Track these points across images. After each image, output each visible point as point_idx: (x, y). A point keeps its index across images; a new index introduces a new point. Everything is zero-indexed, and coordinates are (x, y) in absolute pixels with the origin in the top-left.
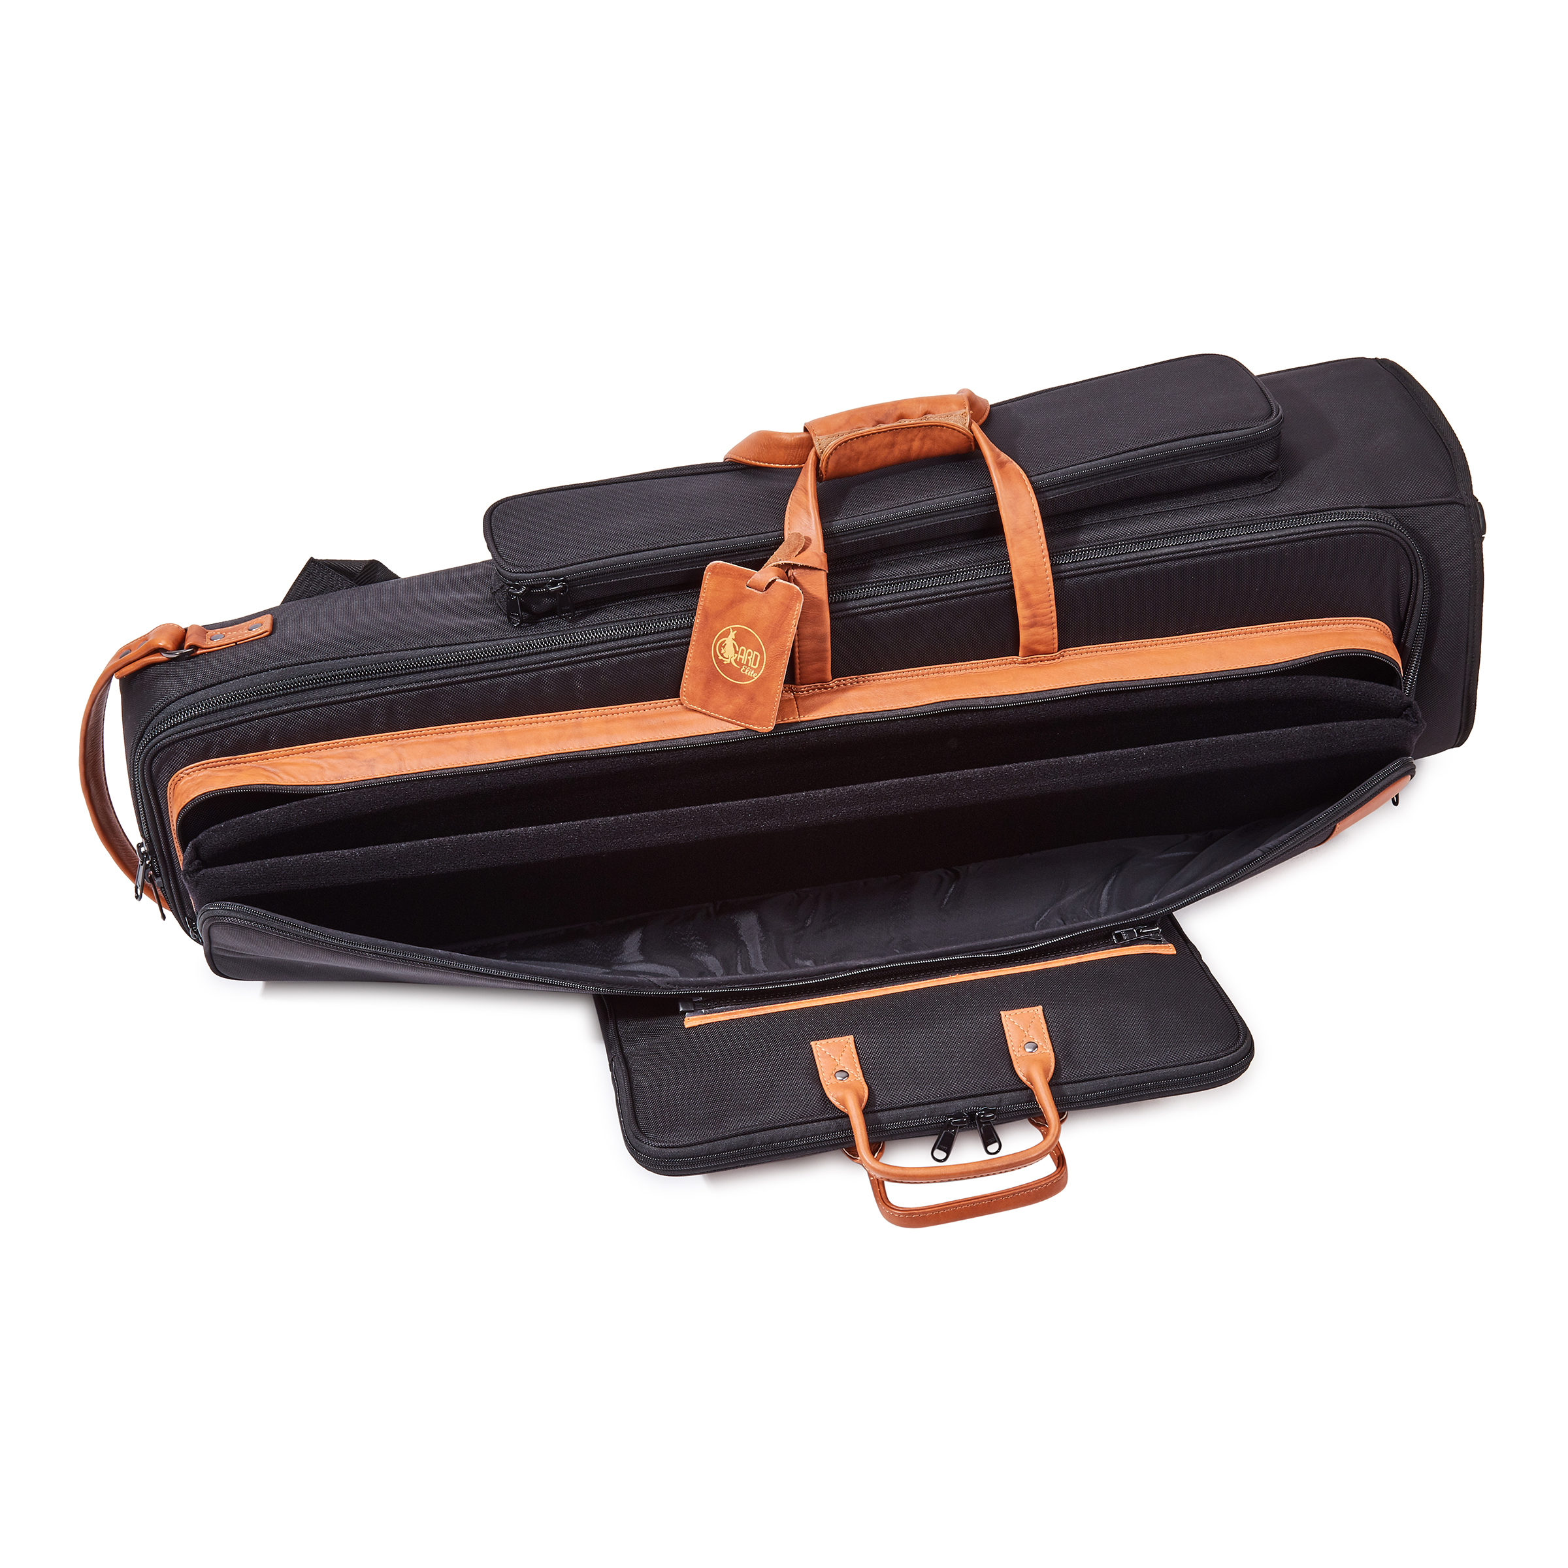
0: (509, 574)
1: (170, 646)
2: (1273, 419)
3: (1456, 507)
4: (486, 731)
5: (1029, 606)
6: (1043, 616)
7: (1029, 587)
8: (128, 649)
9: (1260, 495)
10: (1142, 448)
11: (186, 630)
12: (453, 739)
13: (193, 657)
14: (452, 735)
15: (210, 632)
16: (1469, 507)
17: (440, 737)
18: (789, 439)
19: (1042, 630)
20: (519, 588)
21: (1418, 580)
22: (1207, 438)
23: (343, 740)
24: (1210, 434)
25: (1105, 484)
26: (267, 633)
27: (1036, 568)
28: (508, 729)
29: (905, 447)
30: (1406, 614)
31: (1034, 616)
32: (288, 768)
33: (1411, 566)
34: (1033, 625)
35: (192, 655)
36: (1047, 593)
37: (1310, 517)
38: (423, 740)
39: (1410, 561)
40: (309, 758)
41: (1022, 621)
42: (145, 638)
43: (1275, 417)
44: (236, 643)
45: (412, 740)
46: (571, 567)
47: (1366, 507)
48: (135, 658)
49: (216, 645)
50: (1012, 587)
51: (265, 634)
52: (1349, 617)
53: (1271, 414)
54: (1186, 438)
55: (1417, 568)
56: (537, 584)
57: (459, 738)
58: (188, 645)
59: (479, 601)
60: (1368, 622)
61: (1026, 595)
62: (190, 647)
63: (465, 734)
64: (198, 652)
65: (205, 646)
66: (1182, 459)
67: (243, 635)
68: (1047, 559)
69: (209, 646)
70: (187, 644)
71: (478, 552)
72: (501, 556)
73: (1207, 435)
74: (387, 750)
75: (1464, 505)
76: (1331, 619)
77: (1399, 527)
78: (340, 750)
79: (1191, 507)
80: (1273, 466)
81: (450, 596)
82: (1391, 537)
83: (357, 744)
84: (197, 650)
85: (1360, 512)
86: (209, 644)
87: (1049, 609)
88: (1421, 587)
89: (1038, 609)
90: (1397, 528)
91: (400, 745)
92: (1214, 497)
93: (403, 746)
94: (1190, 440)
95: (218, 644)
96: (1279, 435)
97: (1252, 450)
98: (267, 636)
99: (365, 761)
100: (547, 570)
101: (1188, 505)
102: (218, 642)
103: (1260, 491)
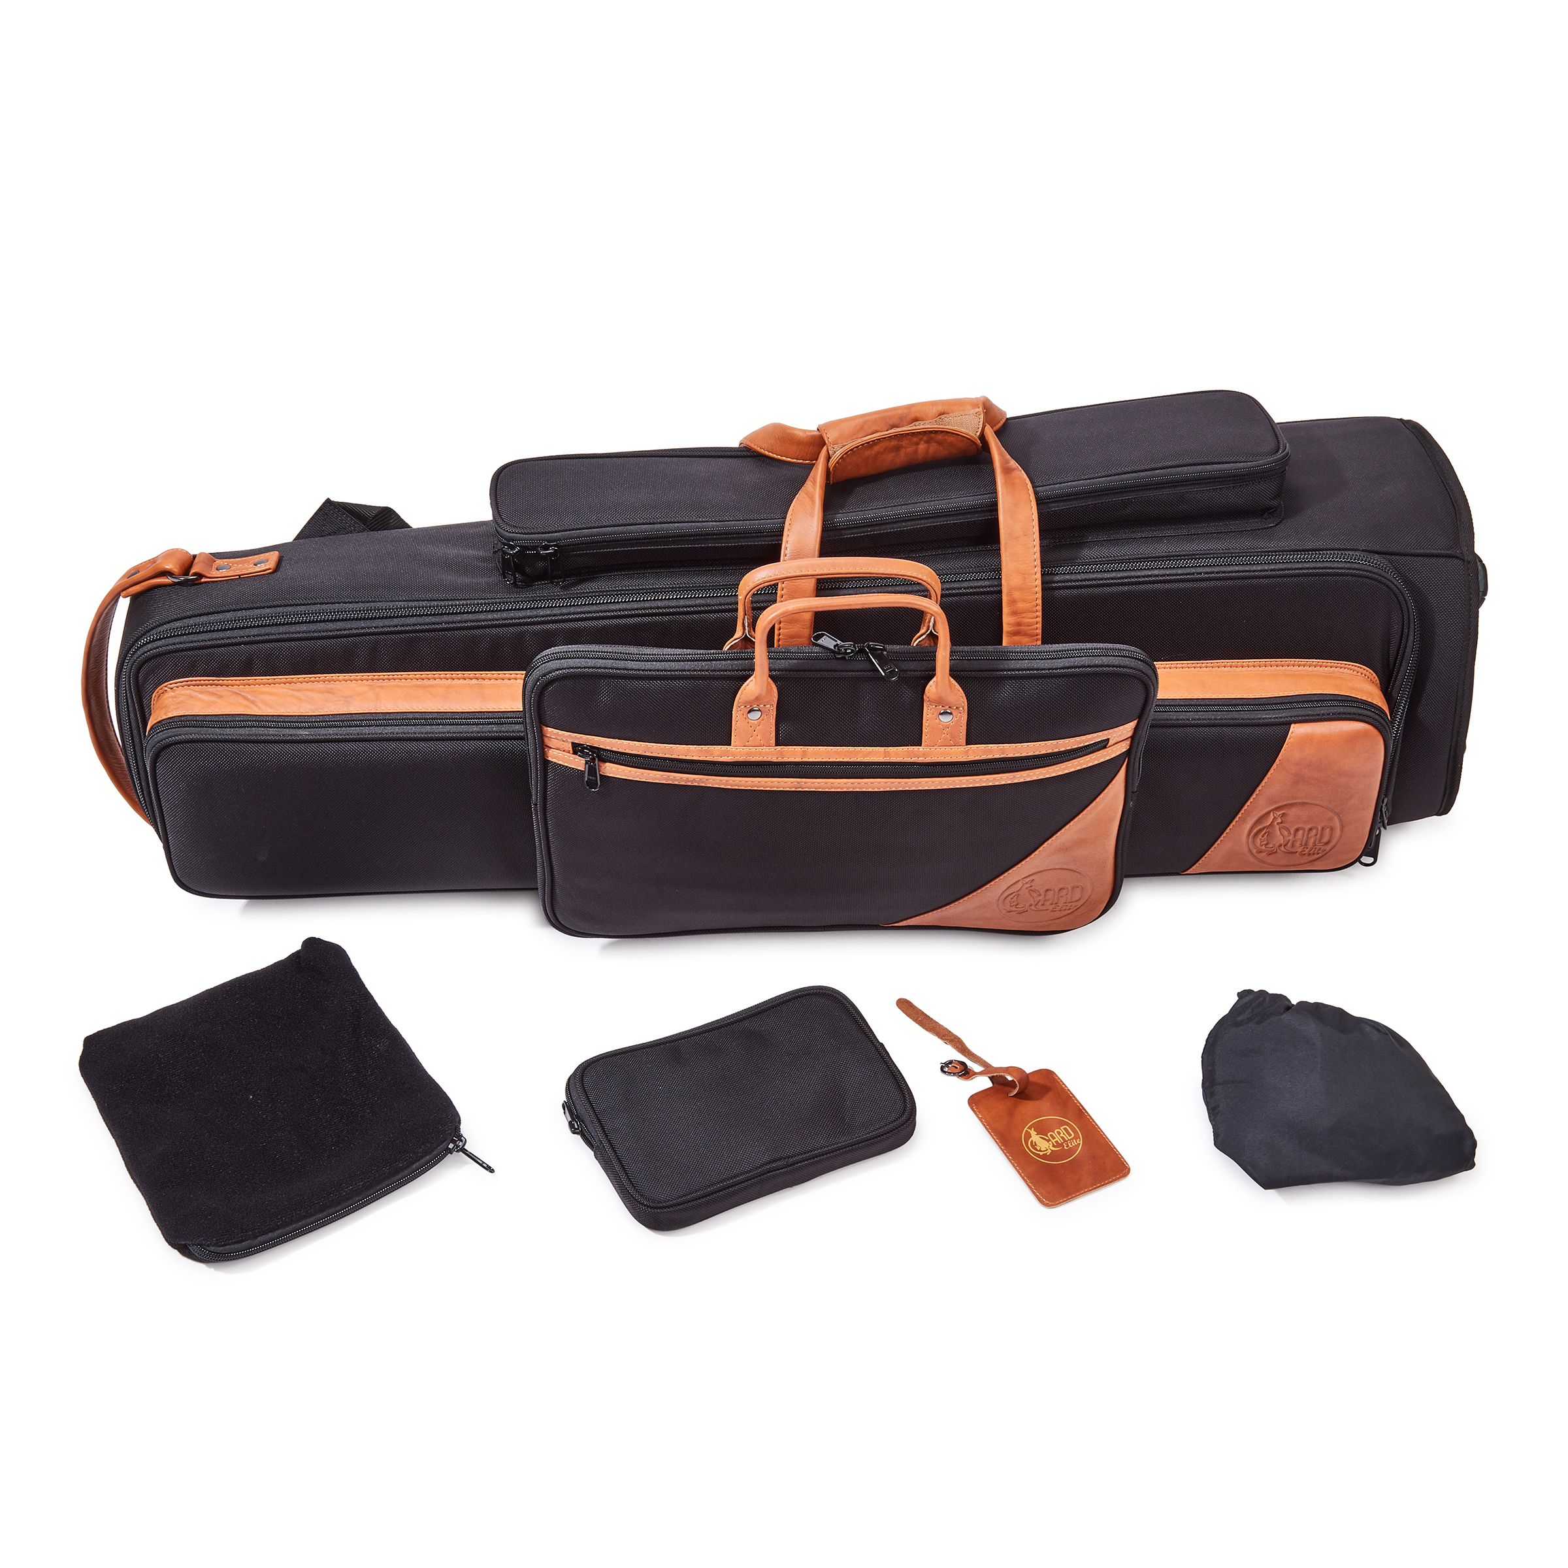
0: (507, 534)
1: (176, 570)
2: (1279, 455)
3: (1455, 561)
4: (464, 682)
5: (1014, 613)
6: (1028, 626)
7: (1017, 595)
8: (136, 570)
9: (1258, 529)
10: (1142, 471)
11: (195, 557)
12: (431, 686)
13: (197, 584)
14: (432, 682)
15: (218, 562)
16: (1469, 562)
17: (420, 682)
18: (801, 434)
19: (1025, 640)
20: (512, 548)
21: (1409, 631)
22: (1209, 467)
23: (325, 675)
24: (1213, 464)
25: (1102, 503)
26: (270, 571)
27: (1026, 576)
28: (487, 682)
29: (909, 450)
30: (1394, 666)
31: (1019, 624)
32: (267, 698)
33: (1403, 616)
34: (1016, 633)
35: (197, 582)
36: (1034, 603)
37: (1305, 554)
38: (402, 684)
39: (1402, 612)
40: (289, 689)
41: (1005, 628)
42: (154, 561)
43: (1282, 452)
44: (239, 576)
45: (392, 683)
46: (566, 533)
47: (1363, 551)
48: (141, 579)
49: (220, 576)
50: (1000, 592)
51: (268, 571)
52: (1337, 660)
53: (1278, 451)
54: (1188, 466)
55: (1409, 619)
56: (531, 546)
57: (437, 686)
58: (194, 573)
59: (478, 558)
60: (1356, 668)
61: (1013, 602)
62: (195, 574)
63: (444, 682)
64: (203, 580)
65: (209, 575)
66: (1182, 485)
67: (247, 569)
68: (1038, 569)
69: (213, 576)
70: (193, 571)
71: (483, 512)
72: (500, 515)
73: (1209, 464)
74: (365, 689)
75: (1464, 560)
76: (1318, 660)
77: (1394, 574)
78: (321, 685)
79: (1188, 535)
80: (1275, 503)
81: (452, 552)
82: (1385, 584)
83: (338, 680)
84: (202, 579)
85: (1356, 555)
86: (215, 573)
87: (1035, 621)
88: (1411, 638)
89: (1023, 618)
90: (1391, 575)
91: (380, 686)
92: (1212, 527)
93: (382, 687)
94: (1192, 467)
95: (223, 575)
96: (1283, 472)
97: (1253, 483)
98: (270, 573)
99: (343, 697)
100: (542, 533)
101: (1185, 532)
102: (223, 572)
103: (1259, 525)
